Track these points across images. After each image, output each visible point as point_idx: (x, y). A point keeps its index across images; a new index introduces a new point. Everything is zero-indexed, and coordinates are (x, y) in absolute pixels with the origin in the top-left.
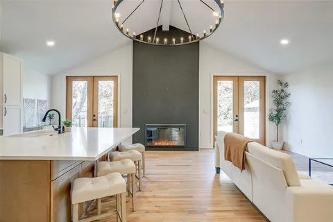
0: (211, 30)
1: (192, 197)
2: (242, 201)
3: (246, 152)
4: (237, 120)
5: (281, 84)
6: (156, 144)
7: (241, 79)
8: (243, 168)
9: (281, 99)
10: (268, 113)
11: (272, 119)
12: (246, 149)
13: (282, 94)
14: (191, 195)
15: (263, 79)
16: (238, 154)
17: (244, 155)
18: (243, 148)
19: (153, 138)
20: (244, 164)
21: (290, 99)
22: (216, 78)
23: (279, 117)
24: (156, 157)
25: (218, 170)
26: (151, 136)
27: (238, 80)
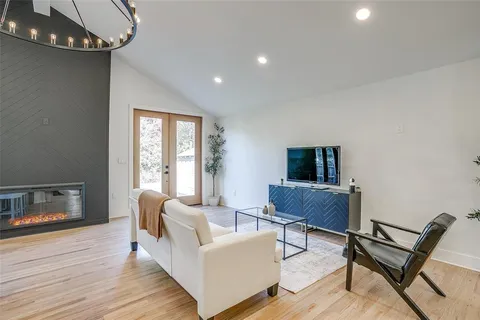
0: (121, 41)
1: (84, 299)
2: (161, 280)
3: (163, 214)
4: (167, 173)
5: (218, 128)
6: (17, 224)
7: (173, 117)
8: (160, 235)
9: (217, 145)
10: (204, 162)
11: (208, 170)
12: (162, 210)
13: (218, 141)
14: (83, 296)
15: (199, 120)
16: (154, 218)
17: (160, 218)
18: (159, 209)
19: (12, 212)
20: (161, 230)
21: (226, 146)
22: (138, 112)
23: (215, 167)
24: (15, 249)
25: (134, 246)
26: (9, 209)
27: (170, 119)
